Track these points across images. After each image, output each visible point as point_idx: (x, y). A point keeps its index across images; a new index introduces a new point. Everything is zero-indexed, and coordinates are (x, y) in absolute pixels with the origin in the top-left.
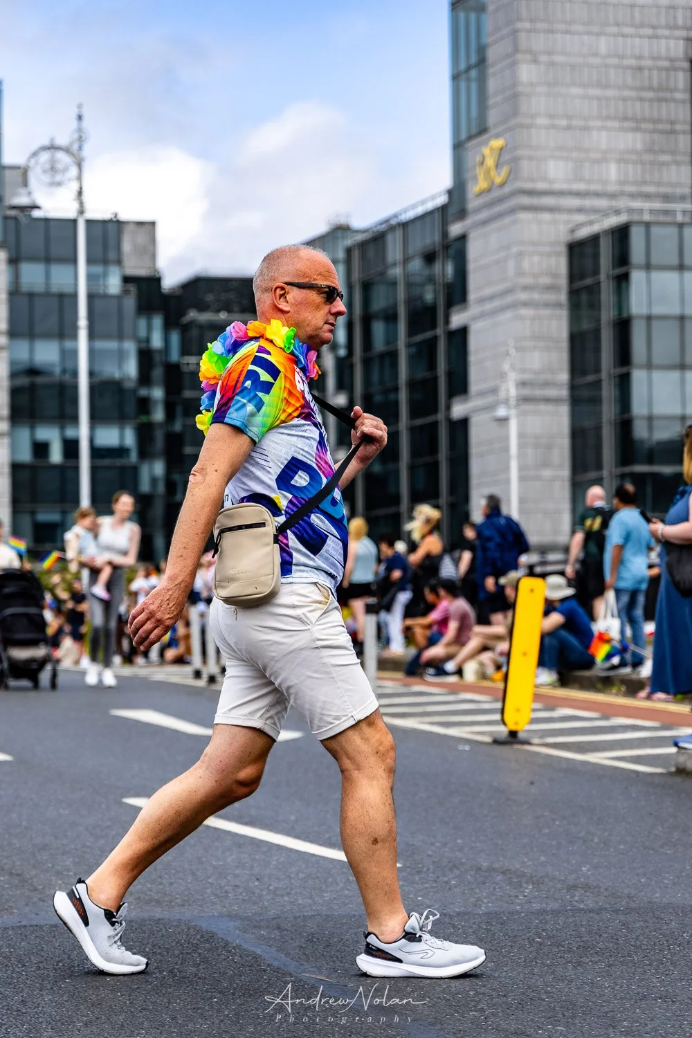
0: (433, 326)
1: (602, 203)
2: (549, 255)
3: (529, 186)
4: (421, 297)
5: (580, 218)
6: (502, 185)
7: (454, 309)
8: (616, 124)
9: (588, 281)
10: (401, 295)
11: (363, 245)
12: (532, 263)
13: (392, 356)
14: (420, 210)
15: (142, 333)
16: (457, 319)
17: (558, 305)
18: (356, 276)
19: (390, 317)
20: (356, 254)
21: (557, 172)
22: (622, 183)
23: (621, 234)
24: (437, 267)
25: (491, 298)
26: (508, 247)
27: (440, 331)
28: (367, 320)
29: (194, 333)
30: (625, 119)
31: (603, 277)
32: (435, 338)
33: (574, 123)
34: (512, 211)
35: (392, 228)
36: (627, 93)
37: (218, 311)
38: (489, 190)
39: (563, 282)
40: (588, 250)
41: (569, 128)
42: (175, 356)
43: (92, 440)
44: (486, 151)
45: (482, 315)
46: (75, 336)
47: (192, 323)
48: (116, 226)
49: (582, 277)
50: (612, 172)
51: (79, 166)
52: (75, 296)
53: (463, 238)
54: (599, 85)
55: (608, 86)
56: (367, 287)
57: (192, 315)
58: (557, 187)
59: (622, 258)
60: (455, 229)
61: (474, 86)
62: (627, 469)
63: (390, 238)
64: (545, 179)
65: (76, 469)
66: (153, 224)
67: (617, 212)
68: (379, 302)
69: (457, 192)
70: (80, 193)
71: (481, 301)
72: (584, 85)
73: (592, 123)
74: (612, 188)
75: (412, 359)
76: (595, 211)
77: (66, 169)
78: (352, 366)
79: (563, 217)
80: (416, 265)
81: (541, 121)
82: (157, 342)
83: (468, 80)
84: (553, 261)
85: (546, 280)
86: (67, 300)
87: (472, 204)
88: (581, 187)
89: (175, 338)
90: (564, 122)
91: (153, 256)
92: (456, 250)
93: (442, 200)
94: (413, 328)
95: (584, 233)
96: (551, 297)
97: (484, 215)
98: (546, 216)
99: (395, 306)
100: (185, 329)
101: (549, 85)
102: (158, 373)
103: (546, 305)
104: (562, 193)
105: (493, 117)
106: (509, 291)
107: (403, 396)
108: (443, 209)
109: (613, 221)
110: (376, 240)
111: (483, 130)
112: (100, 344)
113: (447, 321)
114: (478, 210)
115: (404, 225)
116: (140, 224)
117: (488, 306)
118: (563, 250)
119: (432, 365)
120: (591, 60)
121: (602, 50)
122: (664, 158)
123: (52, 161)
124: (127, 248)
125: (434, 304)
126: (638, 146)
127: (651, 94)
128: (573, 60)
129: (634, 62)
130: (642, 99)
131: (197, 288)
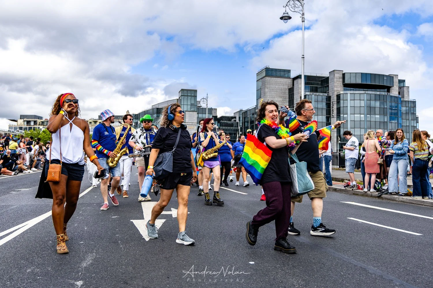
0: (254, 123)
4: (252, 119)
8: (278, 97)
10: (249, 119)
11: (244, 112)
14: (252, 108)
18: (243, 116)
19: (248, 122)
20: (243, 114)
24: (254, 116)
28: (244, 122)
29: (222, 124)
30: (280, 96)
33: (273, 97)
35: (248, 110)
36: (280, 93)
37: (225, 121)
41: (272, 97)
44: (261, 100)
48: (212, 109)
55: (277, 92)
56: (245, 118)
57: (221, 121)
61: (259, 92)
63: (248, 111)
68: (246, 120)
69: (257, 105)
70: (207, 105)
72: (274, 92)
73: (275, 97)
78: (242, 128)
80: (251, 115)
81: (268, 96)
91: (216, 113)
93: (255, 107)
99: (248, 121)
100: (220, 123)
101: (270, 92)
105: (262, 96)
110: (246, 112)
111: (261, 97)
115: (250, 110)
116: (215, 109)
120: (275, 89)
121: (277, 87)
122: (285, 102)
123: (204, 100)
124: (213, 112)
125: (254, 121)
126: (281, 100)
127: (283, 93)
128: (273, 88)
129: (281, 89)
130: (282, 94)
131: (222, 118)
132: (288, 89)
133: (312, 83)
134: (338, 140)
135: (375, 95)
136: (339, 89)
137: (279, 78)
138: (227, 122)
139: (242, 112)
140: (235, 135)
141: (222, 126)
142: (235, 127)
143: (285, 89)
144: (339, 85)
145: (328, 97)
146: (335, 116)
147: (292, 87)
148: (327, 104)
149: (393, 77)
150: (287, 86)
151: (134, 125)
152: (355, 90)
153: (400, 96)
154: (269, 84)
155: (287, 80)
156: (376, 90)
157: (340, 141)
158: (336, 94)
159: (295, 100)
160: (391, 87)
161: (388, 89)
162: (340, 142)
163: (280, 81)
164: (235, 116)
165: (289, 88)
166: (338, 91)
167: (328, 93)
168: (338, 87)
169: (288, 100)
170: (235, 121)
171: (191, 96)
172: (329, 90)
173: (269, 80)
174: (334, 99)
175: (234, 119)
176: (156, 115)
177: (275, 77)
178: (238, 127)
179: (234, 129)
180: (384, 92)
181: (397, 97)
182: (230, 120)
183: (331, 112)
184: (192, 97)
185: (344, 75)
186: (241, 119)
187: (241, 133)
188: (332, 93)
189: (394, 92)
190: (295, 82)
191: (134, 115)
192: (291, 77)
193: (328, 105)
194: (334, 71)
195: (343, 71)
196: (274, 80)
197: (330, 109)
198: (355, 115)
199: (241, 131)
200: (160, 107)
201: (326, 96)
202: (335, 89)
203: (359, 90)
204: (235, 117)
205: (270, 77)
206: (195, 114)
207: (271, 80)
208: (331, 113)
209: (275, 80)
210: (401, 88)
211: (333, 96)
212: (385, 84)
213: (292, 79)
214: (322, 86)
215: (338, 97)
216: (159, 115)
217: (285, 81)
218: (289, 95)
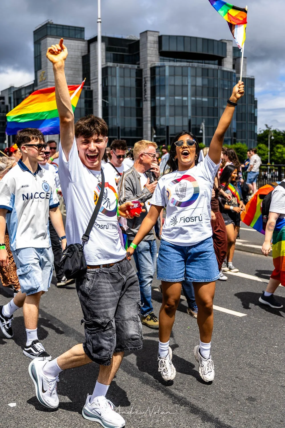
3: (50, 81)
6: (45, 80)
8: (67, 69)
11: (17, 91)
14: (28, 85)
30: (69, 68)
35: (23, 88)
36: (69, 63)
38: (42, 81)
44: (41, 73)
56: (17, 99)
60: (35, 89)
63: (22, 90)
69: (36, 81)
83: (37, 59)
87: (39, 83)
93: (33, 83)
97: (41, 86)
105: (42, 66)
108: (33, 84)
110: (19, 90)
111: (40, 69)
114: (40, 85)
115: (25, 87)
122: (77, 76)
126: (72, 73)
127: (74, 63)
129: (71, 57)
130: (72, 64)
132: (81, 57)
133: (116, 48)
134: (153, 134)
135: (203, 69)
136: (154, 59)
137: (68, 40)
139: (14, 90)
142: (4, 113)
144: (154, 54)
145: (138, 70)
146: (149, 99)
147: (86, 53)
148: (137, 80)
149: (226, 44)
150: (80, 53)
152: (175, 61)
153: (235, 71)
155: (80, 43)
156: (204, 61)
157: (156, 134)
158: (149, 65)
159: (91, 74)
160: (223, 58)
161: (220, 60)
162: (155, 136)
163: (69, 44)
164: (2, 96)
165: (83, 54)
166: (152, 62)
167: (139, 64)
168: (153, 56)
170: (3, 103)
172: (139, 60)
173: (52, 42)
174: (147, 74)
180: (214, 64)
181: (231, 72)
183: (144, 92)
185: (160, 38)
186: (12, 101)
188: (144, 64)
189: (228, 65)
190: (92, 46)
192: (85, 39)
193: (139, 82)
194: (146, 32)
195: (158, 32)
197: (142, 89)
198: (176, 98)
201: (136, 70)
202: (149, 58)
203: (181, 61)
204: (3, 98)
205: (55, 38)
208: (144, 94)
210: (236, 60)
211: (146, 69)
212: (216, 54)
213: (87, 42)
214: (131, 54)
215: (153, 70)
217: (77, 44)
218: (83, 66)
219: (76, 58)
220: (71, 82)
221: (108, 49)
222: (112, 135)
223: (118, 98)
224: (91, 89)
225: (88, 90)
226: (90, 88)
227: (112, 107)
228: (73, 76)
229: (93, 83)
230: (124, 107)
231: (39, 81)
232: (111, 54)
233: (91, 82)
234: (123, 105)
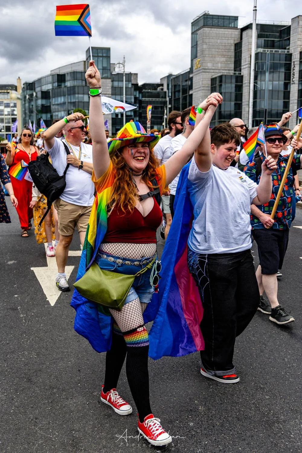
0: (186, 94)
1: (217, 71)
2: (208, 81)
3: (204, 68)
4: (184, 88)
5: (213, 74)
6: (200, 67)
7: (190, 90)
8: (220, 56)
9: (214, 86)
10: (181, 87)
11: (174, 78)
12: (205, 82)
13: (180, 98)
14: (185, 72)
15: (135, 94)
16: (191, 92)
17: (209, 90)
18: (173, 84)
19: (179, 91)
20: (173, 80)
21: (209, 65)
22: (221, 67)
23: (221, 77)
24: (187, 82)
25: (197, 88)
26: (200, 79)
27: (187, 94)
28: (175, 92)
29: (144, 94)
30: (222, 55)
31: (217, 85)
32: (187, 96)
34: (201, 72)
35: (180, 75)
36: (223, 50)
37: (148, 90)
38: (197, 68)
39: (210, 85)
40: (215, 80)
41: (212, 57)
42: (140, 98)
43: (126, 114)
44: (197, 61)
45: (195, 92)
46: (123, 95)
47: (144, 92)
48: (131, 74)
49: (213, 85)
50: (220, 65)
51: (124, 67)
52: (123, 87)
53: (192, 77)
54: (218, 49)
55: (219, 49)
56: (175, 86)
57: (144, 90)
58: (209, 68)
59: (221, 81)
60: (191, 76)
61: (195, 49)
62: (220, 120)
63: (179, 77)
64: (207, 67)
65: (123, 119)
66: (137, 74)
67: (220, 73)
68: (177, 89)
69: (191, 69)
71: (195, 89)
72: (215, 49)
73: (216, 56)
74: (219, 68)
75: (183, 99)
76: (216, 72)
77: (122, 67)
78: (172, 101)
79: (210, 74)
80: (184, 82)
81: (207, 56)
82: (137, 96)
83: (194, 48)
84: (208, 82)
85: (207, 85)
86: (121, 88)
87: (194, 71)
88: (214, 68)
89: (141, 95)
90: (211, 56)
91: (137, 80)
92: (191, 79)
93: (189, 70)
94: (183, 94)
95: (214, 77)
96: (207, 88)
98: (207, 73)
100: (142, 93)
101: (209, 49)
102: (138, 101)
103: (207, 90)
104: (210, 69)
105: (198, 55)
106: (200, 87)
107: (181, 106)
108: (189, 72)
109: (220, 74)
110: (177, 77)
111: (196, 57)
112: (127, 96)
113: (189, 93)
114: (195, 72)
115: (182, 75)
116: (135, 74)
117: (196, 90)
118: (210, 80)
119: (186, 101)
120: (216, 44)
121: (219, 42)
122: (229, 63)
123: (119, 66)
124: (132, 78)
125: (187, 89)
126: (224, 60)
127: (227, 51)
128: (213, 44)
129: (224, 44)
130: (225, 52)
131: (145, 85)
132: (234, 45)
133: (267, 35)
137: (222, 29)
138: (152, 91)
139: (172, 78)
140: (162, 109)
141: (145, 97)
142: (162, 98)
143: (230, 45)
145: (288, 54)
146: (297, 82)
147: (239, 41)
148: (286, 65)
150: (233, 41)
151: (29, 99)
154: (208, 38)
155: (234, 32)
158: (299, 50)
159: (242, 61)
163: (224, 32)
164: (162, 83)
165: (236, 42)
166: (301, 47)
167: (289, 49)
169: (233, 60)
170: (162, 89)
171: (102, 57)
172: (289, 45)
173: (208, 32)
174: (296, 58)
175: (161, 87)
176: (56, 84)
177: (217, 28)
178: (165, 98)
179: (161, 102)
182: (156, 89)
183: (292, 75)
184: (104, 58)
186: (170, 87)
187: (170, 106)
188: (294, 49)
190: (244, 33)
191: (28, 84)
192: (239, 27)
193: (288, 67)
194: (299, 16)
196: (215, 32)
197: (290, 73)
199: (170, 104)
200: (62, 72)
202: (299, 43)
204: (162, 85)
205: (210, 28)
206: (109, 81)
207: (211, 32)
208: (292, 78)
209: (217, 32)
211: (296, 53)
213: (240, 30)
214: (281, 39)
216: (60, 84)
217: (230, 33)
218: (235, 53)
219: (229, 46)
220: (223, 68)
221: (259, 36)
222: (259, 118)
223: (266, 82)
224: (242, 74)
225: (239, 75)
226: (240, 74)
227: (260, 91)
228: (226, 62)
229: (244, 69)
230: (272, 91)
231: (194, 68)
232: (262, 40)
233: (242, 67)
234: (271, 88)
